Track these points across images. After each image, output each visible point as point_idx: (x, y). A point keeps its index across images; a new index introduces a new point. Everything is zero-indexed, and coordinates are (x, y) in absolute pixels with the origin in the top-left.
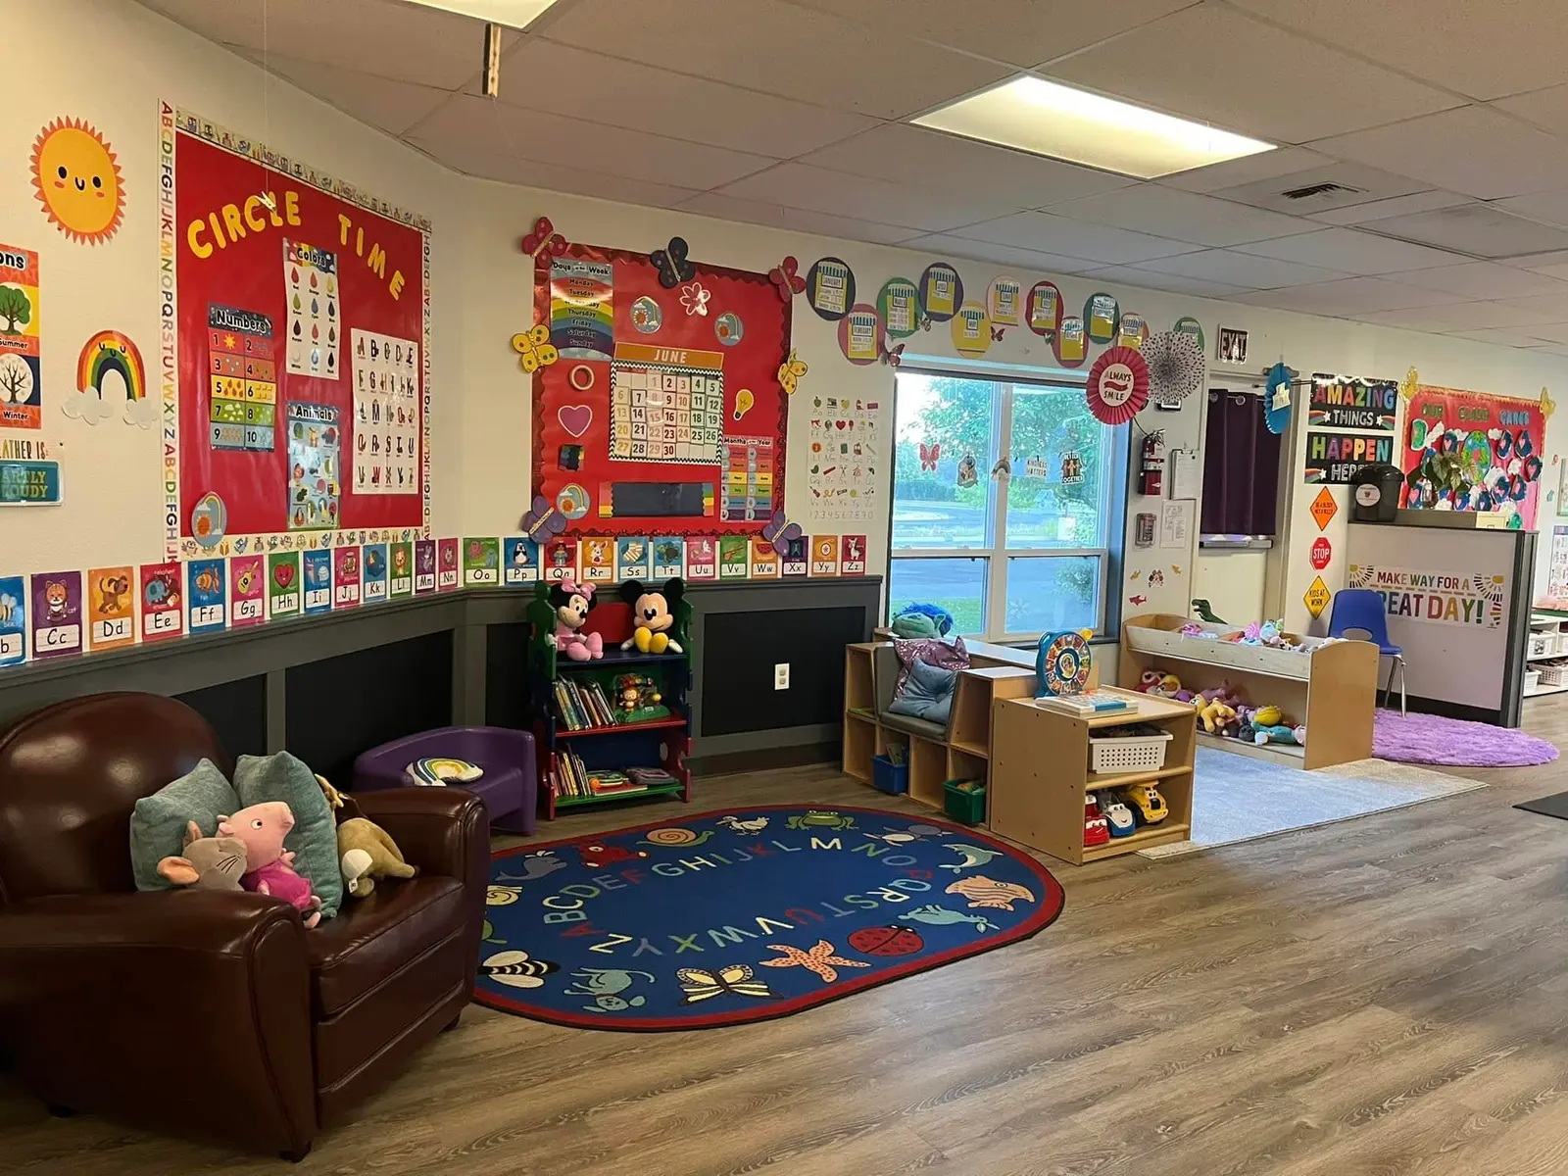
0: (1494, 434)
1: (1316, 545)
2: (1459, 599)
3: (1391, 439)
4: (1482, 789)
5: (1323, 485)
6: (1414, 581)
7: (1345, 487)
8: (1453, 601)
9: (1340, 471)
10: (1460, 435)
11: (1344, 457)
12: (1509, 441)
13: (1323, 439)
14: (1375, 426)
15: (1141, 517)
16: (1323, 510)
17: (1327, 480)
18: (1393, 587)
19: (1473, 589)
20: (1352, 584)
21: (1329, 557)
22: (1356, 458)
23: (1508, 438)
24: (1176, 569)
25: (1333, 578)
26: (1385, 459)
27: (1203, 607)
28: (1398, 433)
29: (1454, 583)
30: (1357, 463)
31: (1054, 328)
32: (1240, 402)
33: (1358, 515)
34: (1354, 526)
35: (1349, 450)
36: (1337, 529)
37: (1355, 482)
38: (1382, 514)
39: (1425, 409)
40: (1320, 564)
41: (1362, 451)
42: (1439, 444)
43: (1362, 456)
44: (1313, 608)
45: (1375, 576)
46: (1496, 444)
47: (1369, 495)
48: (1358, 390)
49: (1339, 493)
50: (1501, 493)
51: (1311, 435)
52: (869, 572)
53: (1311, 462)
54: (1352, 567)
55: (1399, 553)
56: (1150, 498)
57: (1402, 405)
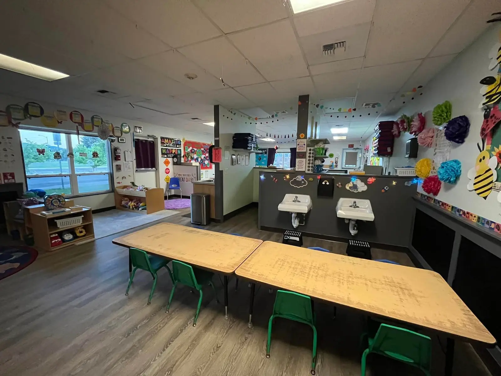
0: (202, 149)
1: (166, 169)
2: (190, 178)
3: (181, 150)
4: (180, 213)
5: (166, 158)
6: (184, 175)
7: (171, 158)
8: (189, 178)
9: (170, 155)
10: (195, 149)
11: (170, 153)
12: (205, 151)
13: (165, 150)
14: (177, 147)
15: (117, 165)
16: (167, 163)
17: (167, 157)
18: (181, 176)
19: (192, 176)
20: (175, 176)
21: (169, 171)
22: (173, 153)
23: (205, 149)
24: (130, 176)
25: (171, 175)
26: (180, 153)
27: (133, 183)
28: (182, 148)
29: (189, 175)
30: (173, 154)
31: (81, 122)
32: (144, 142)
33: (174, 164)
34: (174, 166)
35: (171, 151)
36: (170, 166)
37: (173, 157)
38: (178, 163)
39: (187, 144)
40: (167, 172)
41: (174, 152)
42: (191, 151)
43: (174, 153)
44: (167, 181)
45: (178, 175)
46: (203, 151)
47: (175, 160)
48: (172, 140)
49: (170, 160)
50: (205, 159)
51: (162, 149)
52: (17, 181)
53: (162, 154)
54: (174, 173)
55: (181, 171)
56: (118, 161)
57: (182, 143)
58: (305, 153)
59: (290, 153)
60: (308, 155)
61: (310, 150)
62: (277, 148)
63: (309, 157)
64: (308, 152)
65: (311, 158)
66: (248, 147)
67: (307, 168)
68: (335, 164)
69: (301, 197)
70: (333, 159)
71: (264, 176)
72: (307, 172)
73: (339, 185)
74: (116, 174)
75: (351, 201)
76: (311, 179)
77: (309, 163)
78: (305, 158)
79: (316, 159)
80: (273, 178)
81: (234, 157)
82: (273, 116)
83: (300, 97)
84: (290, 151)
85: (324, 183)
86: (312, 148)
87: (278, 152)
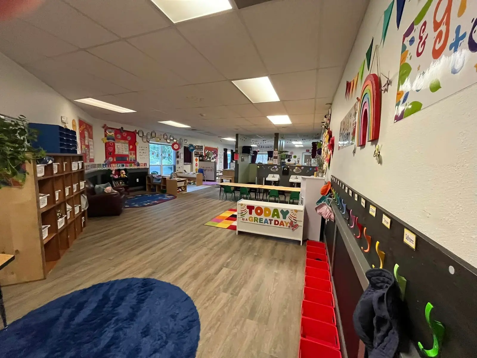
0: (213, 152)
1: (196, 164)
5: (196, 157)
6: (206, 167)
7: (198, 157)
8: (209, 169)
9: (198, 155)
10: (210, 152)
13: (196, 152)
14: (201, 151)
15: (177, 161)
16: (196, 160)
18: (204, 168)
19: (211, 168)
20: (200, 168)
24: (181, 167)
25: (198, 168)
26: (202, 154)
27: (185, 171)
28: (203, 151)
29: (209, 167)
31: (166, 139)
32: (187, 148)
33: (200, 160)
34: (200, 162)
36: (198, 162)
37: (199, 157)
38: (202, 160)
39: (207, 148)
40: (196, 166)
42: (207, 153)
43: (200, 154)
44: (196, 170)
45: (202, 167)
46: (213, 153)
47: (201, 158)
48: (199, 147)
49: (198, 158)
50: (214, 158)
52: (147, 167)
53: (195, 155)
54: (200, 166)
55: (204, 165)
56: (178, 159)
57: (204, 148)
58: (277, 157)
59: (267, 155)
60: (278, 158)
61: (279, 155)
62: (258, 151)
63: (279, 158)
64: (278, 156)
65: (280, 159)
66: (250, 153)
67: (278, 163)
68: (297, 163)
69: (275, 175)
70: (296, 159)
71: (259, 167)
72: (278, 165)
73: (291, 170)
74: (177, 166)
75: (295, 176)
76: (280, 168)
77: (279, 161)
78: (277, 159)
79: (282, 159)
80: (263, 168)
81: (243, 157)
82: (264, 141)
83: (275, 134)
84: (267, 153)
85: (285, 169)
86: (280, 155)
87: (259, 154)
